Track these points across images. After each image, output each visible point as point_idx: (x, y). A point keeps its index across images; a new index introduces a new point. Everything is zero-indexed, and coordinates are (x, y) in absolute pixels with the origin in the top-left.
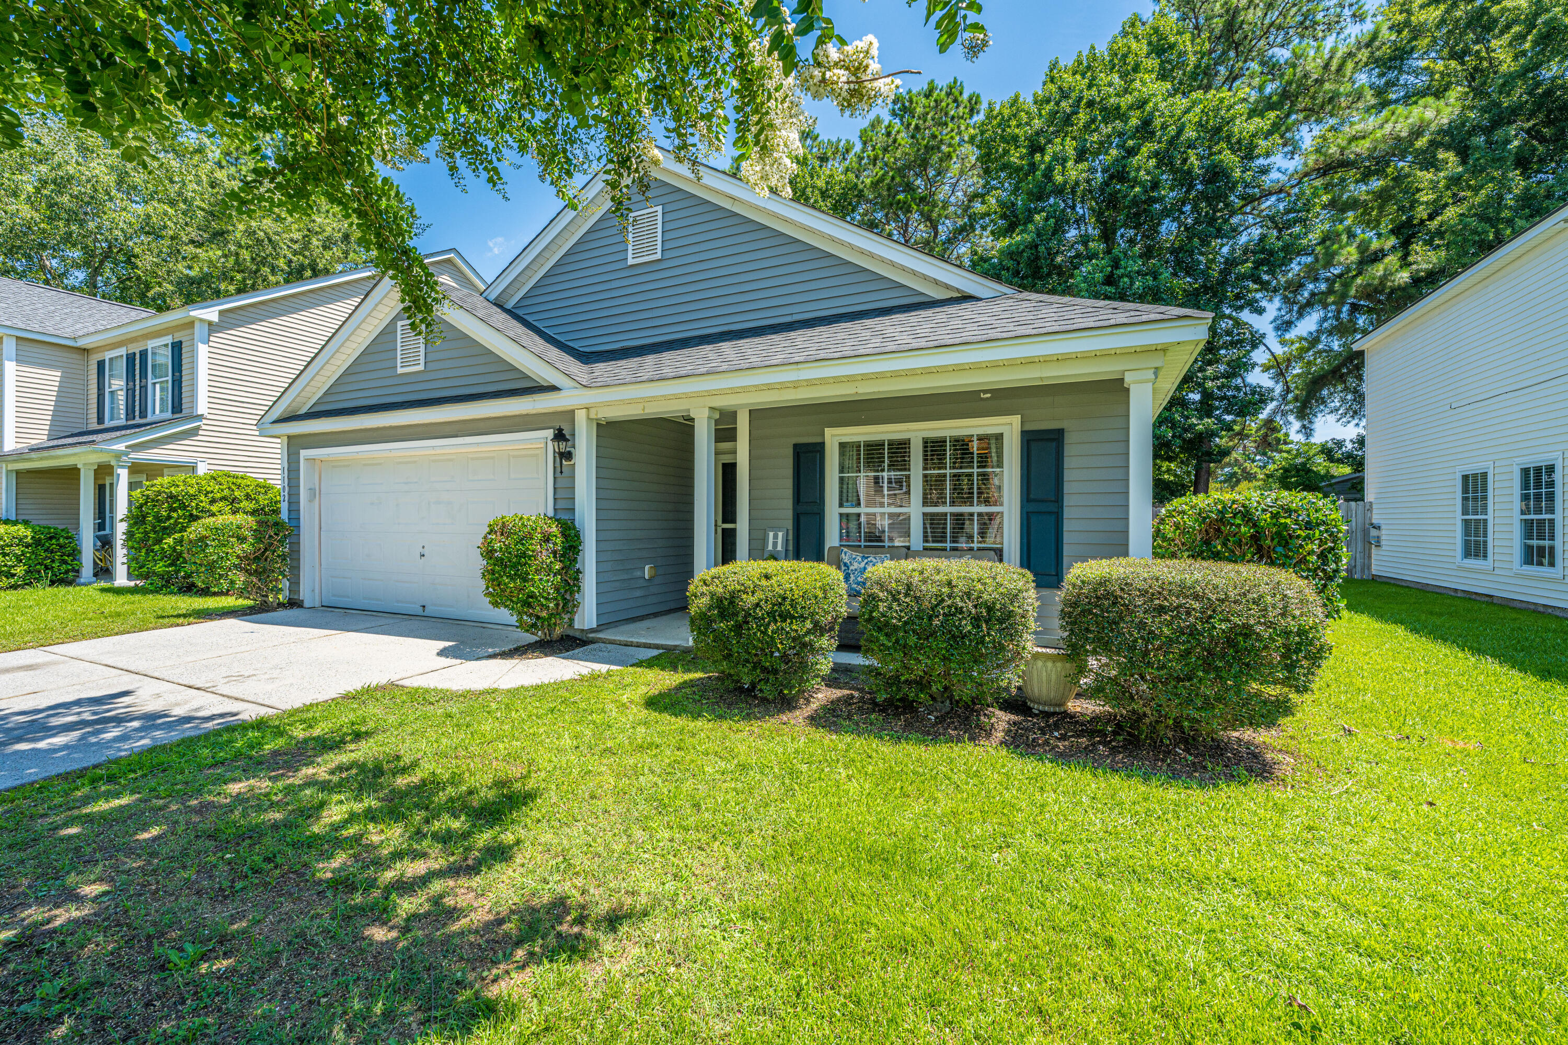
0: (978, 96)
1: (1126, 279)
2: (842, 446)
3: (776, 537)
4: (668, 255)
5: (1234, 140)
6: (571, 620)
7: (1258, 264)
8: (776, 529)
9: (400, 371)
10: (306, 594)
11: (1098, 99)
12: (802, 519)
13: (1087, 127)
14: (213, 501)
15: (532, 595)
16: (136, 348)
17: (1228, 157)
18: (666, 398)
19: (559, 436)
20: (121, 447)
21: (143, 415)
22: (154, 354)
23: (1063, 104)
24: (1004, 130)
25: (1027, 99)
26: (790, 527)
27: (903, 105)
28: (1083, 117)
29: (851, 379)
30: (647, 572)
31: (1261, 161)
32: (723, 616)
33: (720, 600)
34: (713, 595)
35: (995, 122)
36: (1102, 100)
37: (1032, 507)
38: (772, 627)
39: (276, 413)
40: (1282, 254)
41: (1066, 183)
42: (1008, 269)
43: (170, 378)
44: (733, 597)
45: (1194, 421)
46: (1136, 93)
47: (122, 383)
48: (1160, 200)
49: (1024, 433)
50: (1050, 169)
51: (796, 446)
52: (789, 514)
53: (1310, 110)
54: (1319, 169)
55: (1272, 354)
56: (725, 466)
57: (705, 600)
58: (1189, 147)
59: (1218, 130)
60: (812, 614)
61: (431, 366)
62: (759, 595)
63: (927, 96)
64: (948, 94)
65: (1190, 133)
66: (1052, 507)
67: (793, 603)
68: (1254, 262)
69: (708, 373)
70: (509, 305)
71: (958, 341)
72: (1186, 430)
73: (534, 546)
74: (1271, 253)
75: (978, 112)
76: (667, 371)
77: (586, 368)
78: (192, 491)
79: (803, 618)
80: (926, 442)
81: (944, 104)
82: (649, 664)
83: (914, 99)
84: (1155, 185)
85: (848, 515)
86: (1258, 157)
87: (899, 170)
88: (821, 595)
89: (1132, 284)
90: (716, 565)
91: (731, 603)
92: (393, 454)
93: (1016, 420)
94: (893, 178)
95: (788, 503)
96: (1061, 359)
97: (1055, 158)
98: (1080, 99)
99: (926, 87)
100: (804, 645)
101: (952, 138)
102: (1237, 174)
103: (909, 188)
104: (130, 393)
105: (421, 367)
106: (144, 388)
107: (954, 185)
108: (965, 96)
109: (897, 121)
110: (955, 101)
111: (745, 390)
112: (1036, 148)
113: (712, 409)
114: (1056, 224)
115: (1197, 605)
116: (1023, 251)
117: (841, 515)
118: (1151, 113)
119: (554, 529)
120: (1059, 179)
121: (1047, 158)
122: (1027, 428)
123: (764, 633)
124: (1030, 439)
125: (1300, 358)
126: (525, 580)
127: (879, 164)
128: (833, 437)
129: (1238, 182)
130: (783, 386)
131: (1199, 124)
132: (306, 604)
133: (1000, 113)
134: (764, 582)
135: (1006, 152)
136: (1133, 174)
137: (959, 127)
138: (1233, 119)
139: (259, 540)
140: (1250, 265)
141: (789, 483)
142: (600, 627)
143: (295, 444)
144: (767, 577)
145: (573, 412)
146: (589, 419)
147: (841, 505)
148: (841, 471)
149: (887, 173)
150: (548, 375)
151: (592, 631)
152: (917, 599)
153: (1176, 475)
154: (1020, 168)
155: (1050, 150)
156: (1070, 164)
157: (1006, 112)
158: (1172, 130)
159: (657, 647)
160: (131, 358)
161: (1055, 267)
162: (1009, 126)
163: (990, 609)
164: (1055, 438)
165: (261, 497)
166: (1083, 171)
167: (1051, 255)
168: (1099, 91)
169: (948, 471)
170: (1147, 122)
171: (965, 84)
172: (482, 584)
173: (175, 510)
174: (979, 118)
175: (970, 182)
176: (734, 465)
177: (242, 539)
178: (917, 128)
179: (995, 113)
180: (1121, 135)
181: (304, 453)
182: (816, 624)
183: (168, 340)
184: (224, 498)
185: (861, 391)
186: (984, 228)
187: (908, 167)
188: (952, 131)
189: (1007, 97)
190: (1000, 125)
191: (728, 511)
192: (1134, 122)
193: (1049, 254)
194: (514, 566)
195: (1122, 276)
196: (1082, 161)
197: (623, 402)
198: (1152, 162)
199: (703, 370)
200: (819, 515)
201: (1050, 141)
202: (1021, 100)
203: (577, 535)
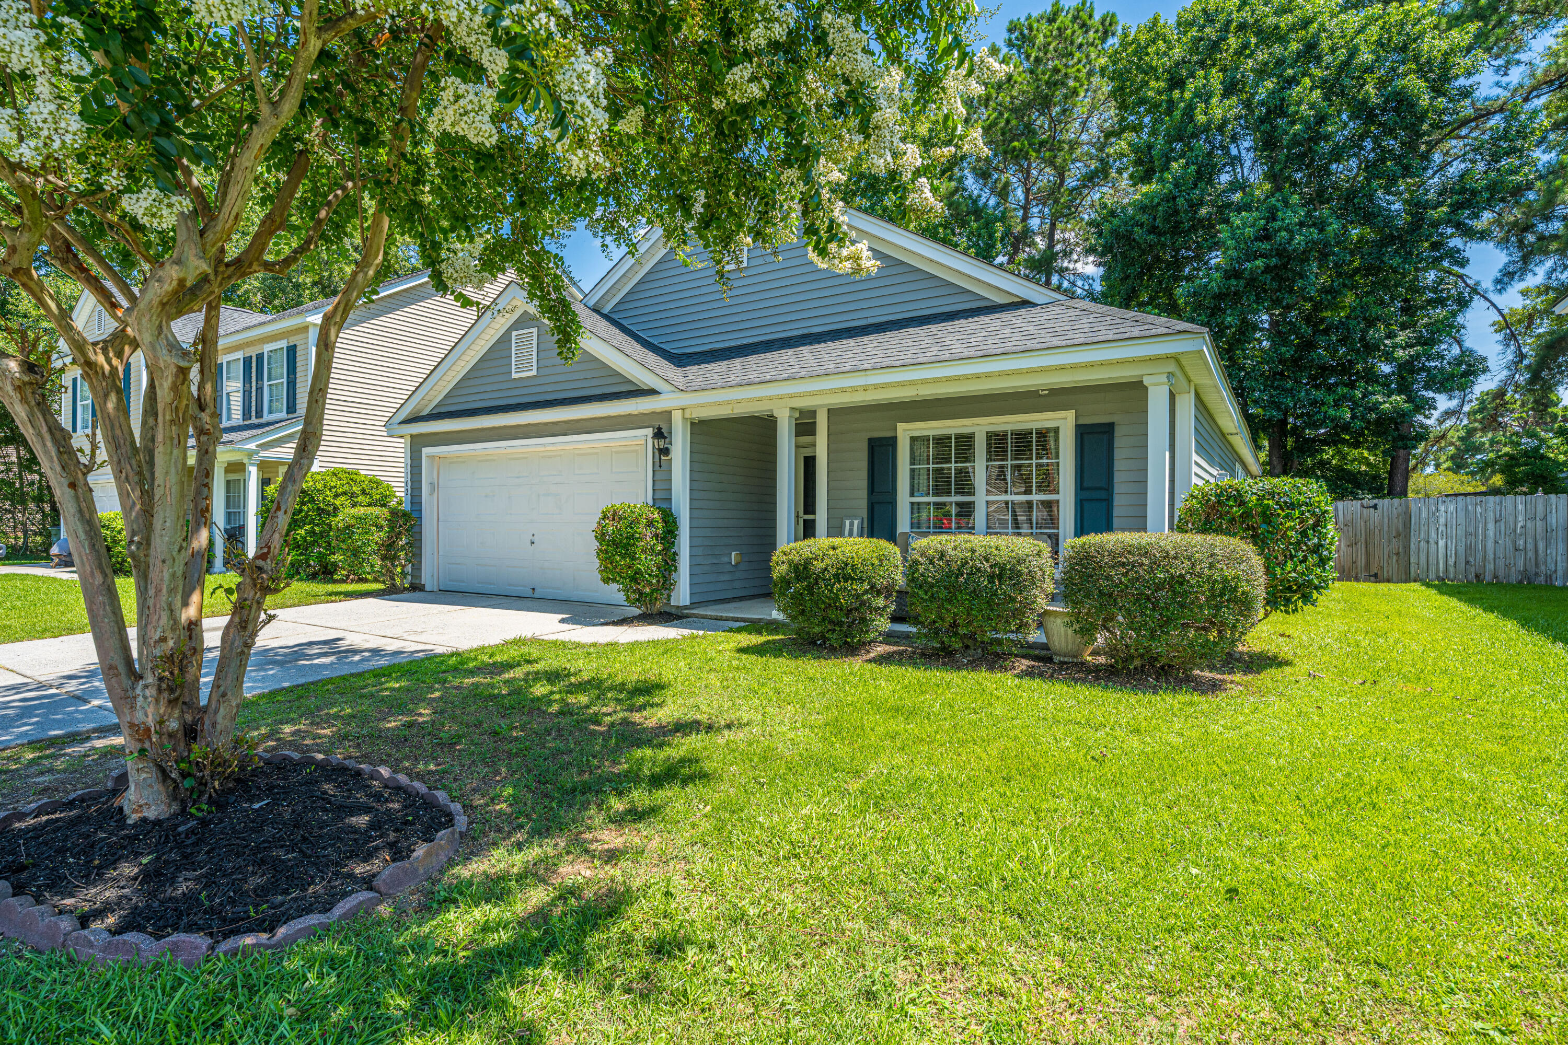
0: (1114, 15)
1: (1283, 233)
2: (913, 439)
3: (852, 525)
4: (753, 263)
5: (1423, 60)
6: (669, 596)
7: (1456, 207)
8: (852, 517)
9: (514, 376)
10: (427, 578)
11: (1251, 21)
12: (876, 507)
13: (1239, 52)
14: (336, 496)
15: (638, 572)
16: (253, 352)
17: (1414, 83)
18: (753, 400)
19: (659, 434)
20: (252, 446)
21: (259, 414)
22: (270, 357)
23: (1208, 30)
24: (1141, 59)
25: (1169, 19)
26: (865, 516)
27: (1022, 33)
28: (1233, 42)
29: (912, 383)
30: (734, 557)
31: (1462, 82)
32: (798, 579)
33: (796, 567)
34: (791, 562)
35: (1130, 50)
36: (1257, 21)
37: (1086, 495)
38: (837, 586)
39: (403, 415)
40: (1486, 195)
41: (1209, 122)
42: (1142, 225)
43: (285, 380)
44: (807, 563)
45: (1380, 398)
46: (1298, 12)
47: (240, 385)
48: (1327, 138)
49: (1078, 427)
50: (1191, 107)
51: (870, 440)
52: (864, 503)
53: (1532, 12)
54: (1551, 81)
55: (1499, 310)
56: (806, 458)
57: (784, 568)
58: (1365, 72)
59: (1404, 48)
60: (870, 578)
61: (542, 372)
62: (827, 561)
63: (1051, 21)
64: (1075, 18)
65: (1366, 56)
66: (1103, 495)
67: (854, 569)
68: (1450, 206)
69: (788, 379)
70: (606, 310)
71: (999, 351)
72: (1370, 410)
73: (641, 529)
74: (1474, 192)
75: (1113, 34)
76: (753, 376)
77: (679, 371)
78: (320, 486)
79: (862, 580)
80: (990, 435)
81: (1069, 32)
82: (739, 630)
83: (1035, 25)
84: (1321, 119)
85: (919, 504)
86: (1457, 77)
87: (1016, 111)
88: (877, 563)
89: (1292, 238)
90: (796, 540)
91: (805, 568)
92: (509, 450)
93: (1071, 415)
94: (1008, 121)
95: (863, 494)
96: (1089, 366)
97: (1197, 94)
98: (1229, 23)
99: (1049, 9)
100: (863, 603)
101: (1079, 71)
102: (1425, 102)
103: (1029, 131)
104: (247, 393)
105: (534, 373)
106: (260, 389)
107: (1084, 124)
108: (1097, 17)
109: (1014, 51)
110: (1083, 25)
111: (821, 393)
112: (1176, 82)
113: (792, 409)
114: (1198, 172)
115: (1146, 561)
116: (1158, 204)
117: (912, 504)
118: (1317, 36)
119: (656, 516)
120: (1201, 118)
121: (1187, 95)
122: (1081, 422)
123: (831, 591)
124: (1084, 433)
125: (1548, 312)
126: (633, 558)
127: (992, 104)
128: (905, 432)
129: (1427, 111)
130: (854, 389)
131: (1380, 44)
132: (428, 588)
133: (1135, 40)
134: (831, 552)
135: (1145, 83)
136: (1292, 109)
137: (1087, 56)
138: (1421, 35)
139: (392, 528)
140: (1445, 209)
141: (864, 475)
142: (694, 605)
143: (417, 444)
144: (834, 548)
145: (670, 412)
146: (684, 418)
147: (912, 495)
148: (912, 463)
149: (1001, 114)
150: (645, 379)
151: (686, 607)
152: (948, 563)
153: (1369, 464)
154: (1157, 106)
155: (1191, 85)
156: (1214, 101)
157: (1142, 38)
158: (1342, 53)
159: (744, 620)
160: (247, 361)
161: (1200, 221)
162: (1147, 54)
163: (1003, 568)
164: (1108, 430)
165: (374, 492)
166: (1231, 107)
167: (1195, 206)
168: (1253, 11)
169: (1009, 462)
170: (1311, 47)
171: (1095, 5)
172: (597, 563)
173: (303, 503)
174: (1113, 42)
175: (1106, 115)
176: (813, 458)
177: (380, 528)
178: (1037, 60)
179: (1130, 38)
180: (1280, 62)
181: (426, 451)
182: (873, 587)
183: (283, 344)
184: (345, 493)
185: (921, 393)
186: (1120, 171)
187: (1029, 105)
188: (1079, 61)
189: (1145, 19)
190: (1135, 53)
191: (809, 505)
192: (1294, 46)
193: (1191, 206)
194: (625, 547)
195: (1280, 230)
196: (1232, 94)
197: (714, 404)
198: (1317, 93)
199: (785, 376)
200: (893, 503)
201: (1192, 75)
202: (1162, 22)
203: (675, 522)
